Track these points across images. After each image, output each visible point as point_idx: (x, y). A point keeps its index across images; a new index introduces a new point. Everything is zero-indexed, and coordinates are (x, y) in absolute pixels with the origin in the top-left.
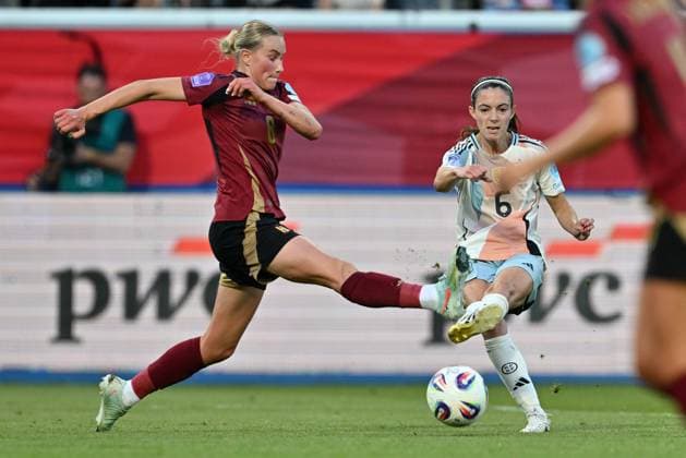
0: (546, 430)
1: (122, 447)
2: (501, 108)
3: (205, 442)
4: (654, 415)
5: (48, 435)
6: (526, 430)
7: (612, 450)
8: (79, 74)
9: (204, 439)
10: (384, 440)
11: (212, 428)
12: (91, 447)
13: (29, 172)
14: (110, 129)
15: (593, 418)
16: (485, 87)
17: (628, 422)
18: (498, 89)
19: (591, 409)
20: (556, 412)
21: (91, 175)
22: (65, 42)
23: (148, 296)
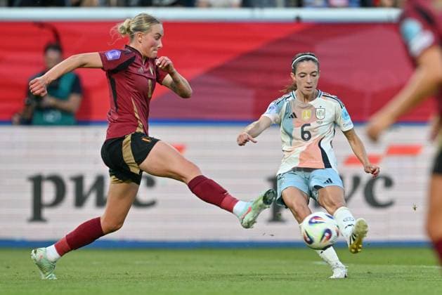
0: (345, 277)
1: (74, 289)
2: (312, 74)
3: (128, 285)
4: (415, 266)
5: (27, 281)
6: (333, 277)
7: (388, 290)
8: (46, 50)
9: (127, 283)
10: (241, 283)
11: (132, 276)
12: (54, 289)
13: (14, 112)
14: (65, 85)
15: (376, 269)
16: (302, 60)
17: (398, 271)
18: (311, 62)
19: (375, 263)
20: (352, 265)
21: (53, 114)
22: (36, 29)
23: (90, 192)
